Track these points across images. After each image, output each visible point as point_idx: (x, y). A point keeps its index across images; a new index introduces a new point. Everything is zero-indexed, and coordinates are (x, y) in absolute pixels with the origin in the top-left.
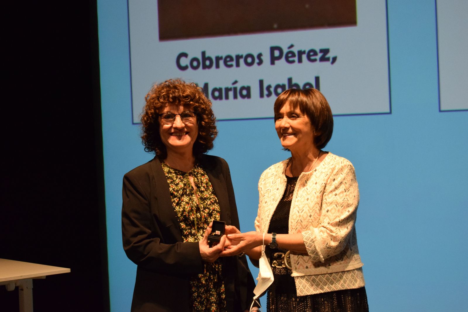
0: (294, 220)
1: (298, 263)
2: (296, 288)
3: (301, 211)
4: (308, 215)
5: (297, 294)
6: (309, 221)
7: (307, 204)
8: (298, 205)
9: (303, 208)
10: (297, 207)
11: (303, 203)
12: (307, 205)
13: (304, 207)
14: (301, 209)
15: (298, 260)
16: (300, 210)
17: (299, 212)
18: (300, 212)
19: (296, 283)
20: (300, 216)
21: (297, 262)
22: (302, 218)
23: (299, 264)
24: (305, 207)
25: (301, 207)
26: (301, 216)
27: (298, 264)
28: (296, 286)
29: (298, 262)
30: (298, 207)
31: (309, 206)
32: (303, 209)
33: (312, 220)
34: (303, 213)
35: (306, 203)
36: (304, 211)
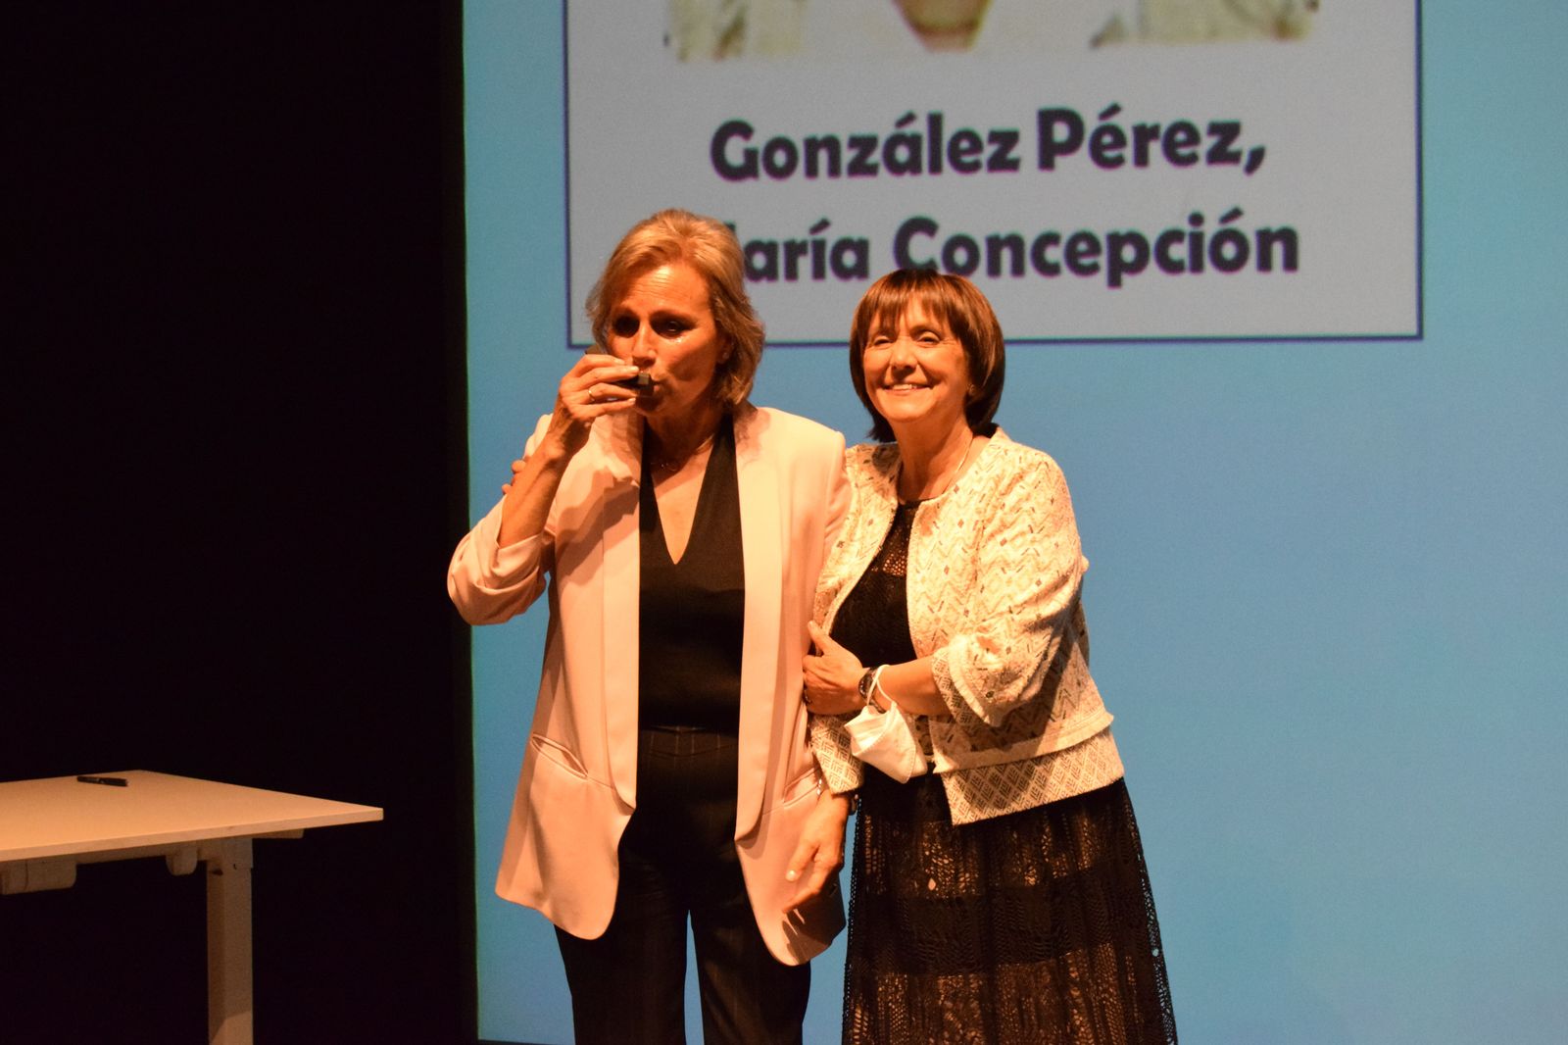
0: (924, 633)
1: (951, 738)
2: (950, 802)
3: (939, 605)
4: (958, 613)
5: (953, 821)
6: (966, 626)
7: (949, 583)
8: (925, 593)
9: (941, 596)
10: (924, 598)
11: (938, 582)
12: (948, 586)
13: (942, 592)
14: (935, 601)
15: (949, 731)
16: (934, 603)
17: (931, 610)
18: (936, 609)
19: (948, 792)
20: (937, 620)
21: (946, 734)
22: (946, 624)
23: (953, 740)
24: (945, 593)
25: (934, 594)
26: (942, 620)
27: (949, 741)
28: (949, 797)
29: (949, 736)
30: (928, 597)
31: (954, 589)
32: (942, 599)
33: (971, 621)
34: (943, 611)
35: (946, 581)
36: (946, 605)
